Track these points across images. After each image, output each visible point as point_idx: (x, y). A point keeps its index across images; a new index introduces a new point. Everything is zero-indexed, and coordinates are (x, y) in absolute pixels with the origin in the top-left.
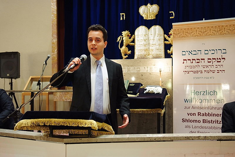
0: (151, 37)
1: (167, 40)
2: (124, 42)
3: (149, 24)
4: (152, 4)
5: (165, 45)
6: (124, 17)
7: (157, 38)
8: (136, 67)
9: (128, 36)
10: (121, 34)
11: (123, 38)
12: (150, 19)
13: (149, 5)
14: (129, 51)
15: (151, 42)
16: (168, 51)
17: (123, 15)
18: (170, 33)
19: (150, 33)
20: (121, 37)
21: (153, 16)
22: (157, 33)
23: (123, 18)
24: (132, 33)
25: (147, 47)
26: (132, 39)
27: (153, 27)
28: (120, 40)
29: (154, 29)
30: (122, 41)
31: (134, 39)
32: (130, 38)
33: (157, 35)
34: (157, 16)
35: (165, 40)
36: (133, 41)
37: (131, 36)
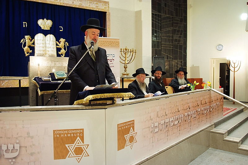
0: (47, 42)
1: (58, 45)
2: (27, 43)
3: (45, 33)
4: (47, 19)
5: (57, 48)
6: (27, 26)
7: (51, 43)
8: (60, 63)
9: (30, 39)
10: (24, 38)
11: (25, 40)
12: (46, 29)
13: (45, 19)
14: (30, 50)
15: (47, 45)
16: (59, 52)
17: (25, 24)
18: (60, 41)
19: (46, 39)
20: (24, 40)
21: (48, 28)
22: (51, 39)
23: (25, 26)
24: (33, 37)
25: (44, 49)
26: (32, 42)
27: (48, 36)
28: (23, 42)
29: (49, 36)
30: (25, 43)
31: (34, 42)
32: (31, 41)
33: (51, 41)
34: (51, 28)
35: (57, 45)
36: (34, 44)
37: (32, 39)
